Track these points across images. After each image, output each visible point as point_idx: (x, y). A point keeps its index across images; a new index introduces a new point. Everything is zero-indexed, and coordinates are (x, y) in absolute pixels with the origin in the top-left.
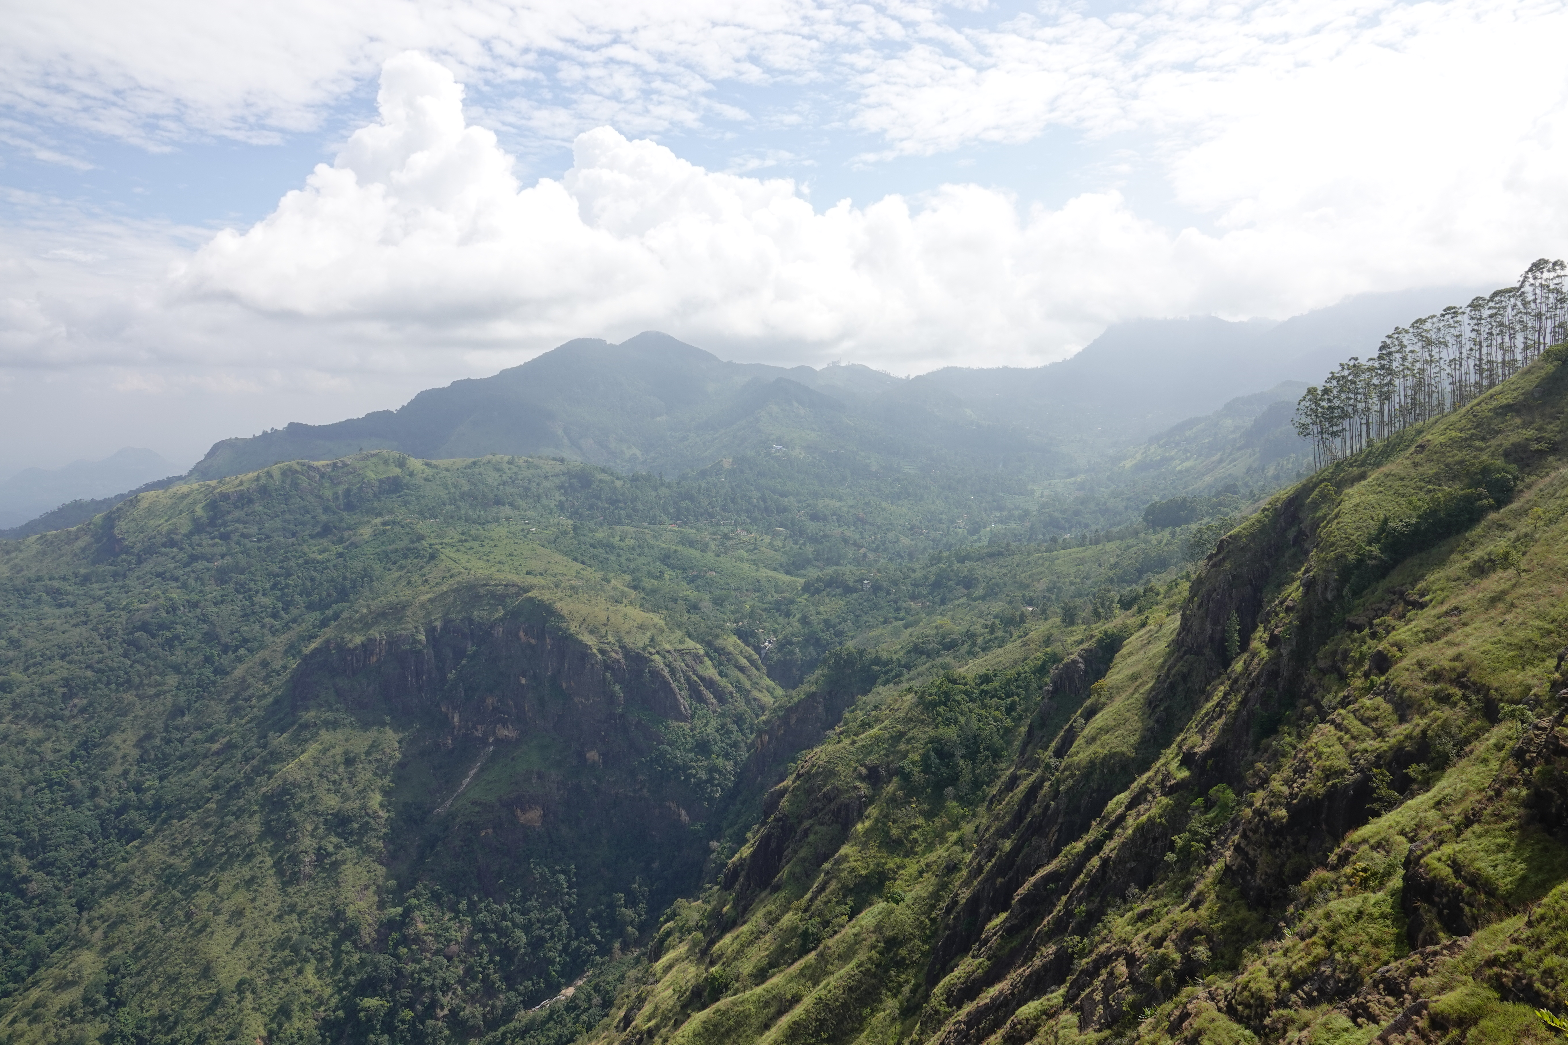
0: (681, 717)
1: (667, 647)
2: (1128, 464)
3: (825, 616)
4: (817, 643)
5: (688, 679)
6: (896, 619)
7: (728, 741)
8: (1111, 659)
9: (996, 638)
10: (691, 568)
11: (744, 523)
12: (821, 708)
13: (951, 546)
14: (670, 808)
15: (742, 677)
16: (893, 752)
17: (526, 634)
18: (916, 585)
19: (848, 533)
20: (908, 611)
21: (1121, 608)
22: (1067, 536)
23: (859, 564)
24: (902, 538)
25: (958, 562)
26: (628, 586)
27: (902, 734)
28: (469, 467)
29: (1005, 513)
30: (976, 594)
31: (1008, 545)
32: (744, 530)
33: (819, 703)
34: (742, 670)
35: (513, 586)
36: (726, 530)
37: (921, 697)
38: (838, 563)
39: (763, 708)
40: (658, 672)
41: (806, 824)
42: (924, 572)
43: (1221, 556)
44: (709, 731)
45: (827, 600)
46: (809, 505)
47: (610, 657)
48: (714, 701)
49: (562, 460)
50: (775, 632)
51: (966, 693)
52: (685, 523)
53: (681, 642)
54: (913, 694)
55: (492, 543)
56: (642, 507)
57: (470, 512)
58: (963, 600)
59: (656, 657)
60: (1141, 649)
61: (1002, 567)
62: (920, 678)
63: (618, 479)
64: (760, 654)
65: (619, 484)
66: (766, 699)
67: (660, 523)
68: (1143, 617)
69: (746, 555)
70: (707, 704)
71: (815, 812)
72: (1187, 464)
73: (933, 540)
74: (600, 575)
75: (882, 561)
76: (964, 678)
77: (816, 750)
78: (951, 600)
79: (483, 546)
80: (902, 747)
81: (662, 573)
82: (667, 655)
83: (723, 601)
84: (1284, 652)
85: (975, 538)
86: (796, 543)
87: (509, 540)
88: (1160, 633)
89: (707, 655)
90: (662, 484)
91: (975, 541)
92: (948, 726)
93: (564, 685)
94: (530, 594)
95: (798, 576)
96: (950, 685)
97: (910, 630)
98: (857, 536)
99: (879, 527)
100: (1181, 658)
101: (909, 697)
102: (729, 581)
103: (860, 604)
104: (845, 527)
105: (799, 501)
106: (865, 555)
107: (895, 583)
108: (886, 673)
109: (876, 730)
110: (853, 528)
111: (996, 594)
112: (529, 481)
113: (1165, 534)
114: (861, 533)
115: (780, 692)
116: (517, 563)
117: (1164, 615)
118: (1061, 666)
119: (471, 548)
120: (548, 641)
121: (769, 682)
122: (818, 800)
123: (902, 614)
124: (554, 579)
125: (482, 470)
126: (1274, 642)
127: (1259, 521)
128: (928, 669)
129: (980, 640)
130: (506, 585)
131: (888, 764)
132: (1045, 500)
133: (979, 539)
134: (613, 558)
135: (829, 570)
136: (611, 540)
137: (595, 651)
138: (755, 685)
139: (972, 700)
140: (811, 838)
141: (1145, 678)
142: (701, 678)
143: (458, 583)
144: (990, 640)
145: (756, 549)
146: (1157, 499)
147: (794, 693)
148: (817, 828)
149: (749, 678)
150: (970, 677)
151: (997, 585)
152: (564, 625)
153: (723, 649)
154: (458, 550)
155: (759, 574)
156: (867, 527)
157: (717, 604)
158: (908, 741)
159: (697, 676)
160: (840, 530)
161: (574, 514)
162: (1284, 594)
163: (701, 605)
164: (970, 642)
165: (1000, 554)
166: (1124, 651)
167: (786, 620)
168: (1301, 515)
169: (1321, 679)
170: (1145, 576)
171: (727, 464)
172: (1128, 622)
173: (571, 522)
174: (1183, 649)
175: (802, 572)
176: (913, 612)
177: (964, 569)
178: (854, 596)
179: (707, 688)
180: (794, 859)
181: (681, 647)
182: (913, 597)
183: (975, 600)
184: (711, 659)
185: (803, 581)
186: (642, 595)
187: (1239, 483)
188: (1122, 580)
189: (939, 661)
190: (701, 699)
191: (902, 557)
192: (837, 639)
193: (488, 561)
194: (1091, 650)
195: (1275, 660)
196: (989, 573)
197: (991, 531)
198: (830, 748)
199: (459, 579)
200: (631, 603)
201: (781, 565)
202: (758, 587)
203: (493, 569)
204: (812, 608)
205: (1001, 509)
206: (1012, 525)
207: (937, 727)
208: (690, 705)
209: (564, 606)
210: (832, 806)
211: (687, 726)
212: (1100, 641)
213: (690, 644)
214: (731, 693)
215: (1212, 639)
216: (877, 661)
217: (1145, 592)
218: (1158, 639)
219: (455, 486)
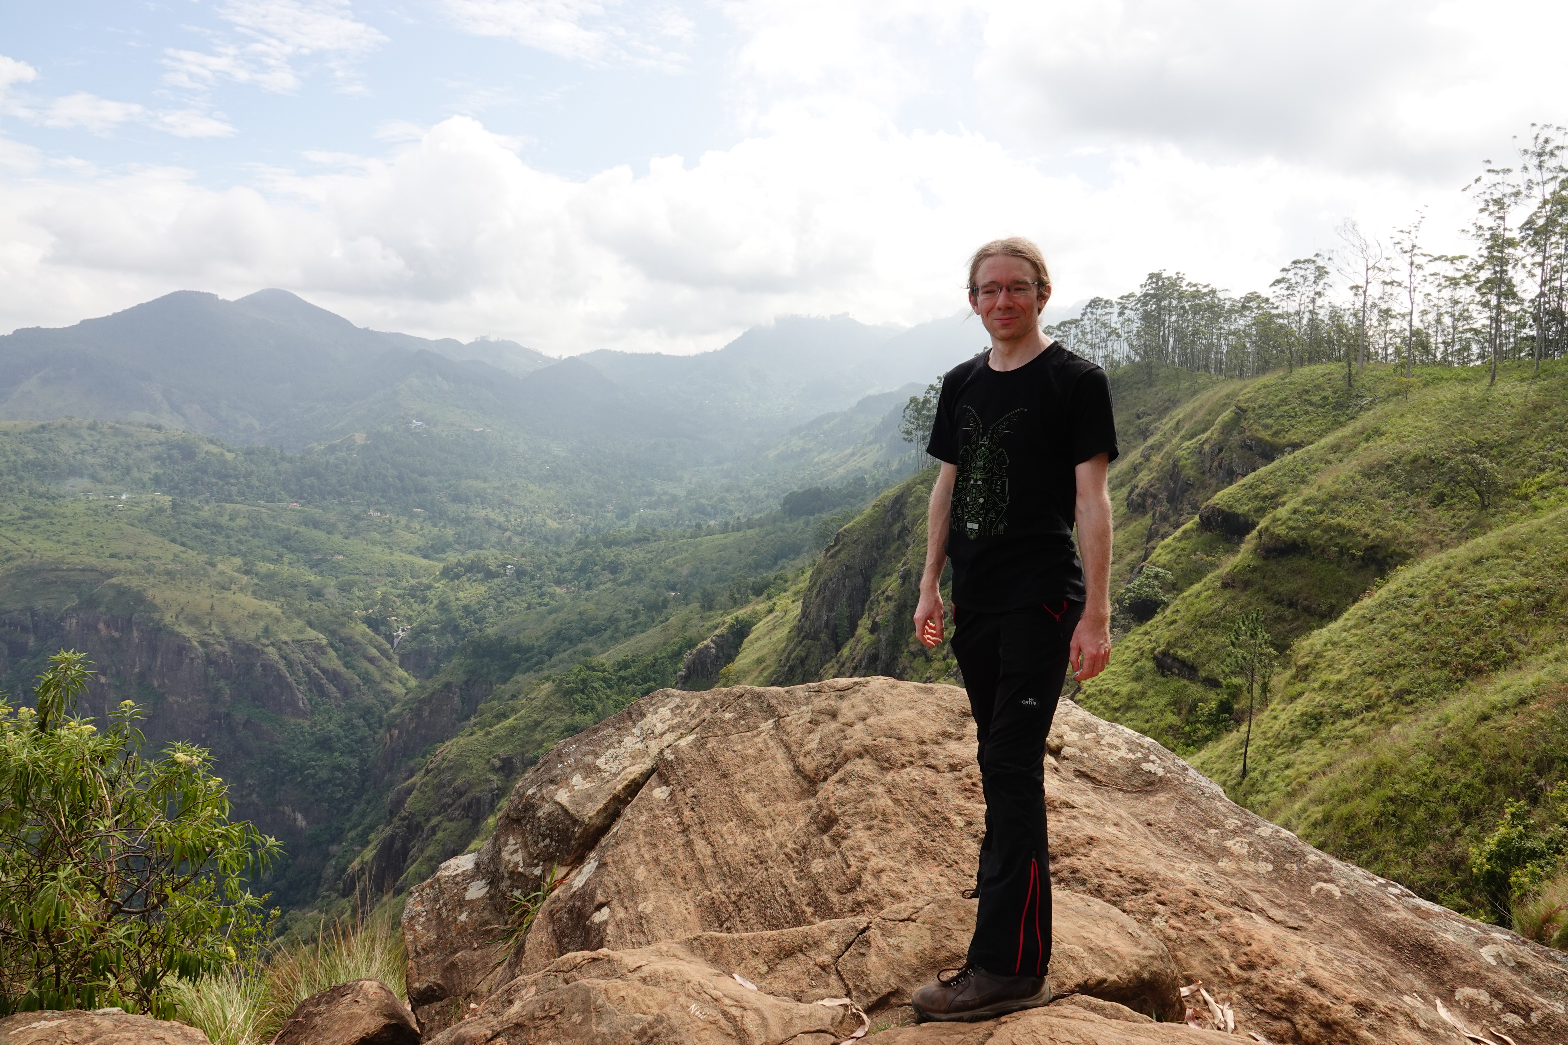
0: (298, 713)
1: (284, 637)
2: (772, 454)
3: (465, 602)
4: (456, 629)
5: (308, 673)
6: (540, 604)
7: (354, 737)
8: (740, 644)
9: (639, 624)
10: (316, 551)
11: (378, 503)
12: (456, 699)
13: (599, 530)
14: (284, 813)
15: (371, 668)
16: (527, 742)
17: (108, 626)
18: (561, 570)
19: (492, 515)
20: (552, 596)
21: (754, 594)
22: (712, 523)
23: (503, 548)
24: (549, 521)
25: (605, 547)
26: (238, 571)
27: (537, 723)
28: (36, 431)
29: (654, 498)
30: (622, 579)
31: (654, 530)
32: (377, 510)
33: (454, 693)
34: (372, 660)
35: (92, 570)
36: (356, 510)
37: (560, 685)
38: (480, 547)
39: (394, 700)
40: (272, 666)
41: (435, 821)
42: (570, 557)
43: (837, 548)
44: (331, 727)
45: (467, 586)
46: (451, 486)
47: (214, 650)
48: (338, 695)
49: (159, 428)
50: (409, 619)
51: (604, 680)
52: (309, 502)
53: (301, 631)
54: (551, 683)
55: (65, 522)
56: (257, 484)
57: (35, 485)
58: (609, 585)
59: (271, 650)
60: (766, 634)
61: (648, 552)
62: (561, 665)
63: (229, 451)
64: (392, 644)
65: (230, 456)
66: (398, 690)
67: (279, 501)
68: (771, 603)
69: (378, 537)
70: (329, 697)
71: (444, 808)
72: (825, 456)
73: (582, 525)
74: (204, 557)
75: (528, 545)
76: (603, 665)
77: (448, 743)
78: (597, 585)
79: (53, 524)
80: (538, 736)
81: (280, 556)
82: (284, 646)
83: (351, 587)
84: (883, 637)
85: (624, 522)
86: (435, 526)
87: (87, 518)
88: (785, 619)
89: (331, 645)
90: (283, 459)
91: (624, 526)
92: (585, 713)
93: (156, 684)
94: (114, 580)
95: (436, 560)
96: (588, 672)
97: (554, 615)
98: (503, 519)
99: (525, 511)
100: (800, 643)
101: (547, 685)
102: (359, 566)
103: (503, 590)
104: (489, 510)
105: (440, 481)
106: (510, 539)
107: (540, 568)
108: (527, 660)
109: (511, 720)
110: (498, 511)
111: (641, 579)
112: (116, 451)
113: (801, 522)
114: (506, 516)
115: (413, 683)
116: (97, 545)
117: (790, 601)
118: (694, 651)
119: (36, 527)
120: (135, 634)
121: (402, 673)
122: (448, 796)
123: (547, 599)
124: (145, 563)
125: (52, 435)
126: (874, 629)
127: (870, 516)
128: (570, 656)
129: (623, 626)
130: (83, 570)
131: (523, 754)
132: (693, 486)
133: (628, 524)
134: (220, 539)
135: (470, 555)
136: (219, 519)
137: (196, 644)
138: (387, 676)
139: (610, 687)
140: (440, 835)
141: (768, 662)
142: (324, 671)
143: (18, 567)
144: (633, 626)
145: (390, 531)
146: (795, 488)
147: (428, 684)
148: (446, 824)
149: (379, 667)
150: (608, 665)
151: (642, 570)
152: (156, 616)
153: (349, 639)
154: (18, 529)
155: (393, 558)
156: (513, 509)
157: (344, 590)
158: (544, 730)
159: (319, 668)
160: (484, 512)
161: (173, 488)
162: (886, 584)
163: (326, 591)
164: (613, 628)
165: (647, 539)
166: (752, 636)
167: (423, 607)
168: (905, 511)
169: (911, 662)
170: (780, 563)
171: (360, 438)
172: (758, 608)
173: (170, 498)
174: (802, 634)
175: (441, 555)
176: (557, 598)
177: (610, 554)
178: (496, 581)
179: (331, 681)
180: (420, 859)
181: (300, 637)
182: (559, 583)
183: (621, 585)
184: (336, 650)
185: (441, 565)
186: (256, 581)
187: (867, 477)
188: (757, 566)
189: (581, 647)
190: (322, 692)
191: (548, 541)
192: (477, 626)
193: (59, 542)
194: (722, 636)
195: (877, 643)
196: (635, 559)
197: (640, 516)
198: (462, 741)
199: (19, 562)
200: (241, 590)
201: (418, 549)
202: (392, 572)
203: (66, 551)
204: (451, 593)
205: (650, 494)
206: (661, 511)
207: (573, 714)
208: (310, 700)
209: (157, 594)
210: (463, 800)
211: (306, 724)
212: (732, 627)
213: (311, 633)
214: (358, 685)
215: (827, 625)
216: (518, 648)
217: (775, 579)
218: (783, 624)
219: (16, 454)
